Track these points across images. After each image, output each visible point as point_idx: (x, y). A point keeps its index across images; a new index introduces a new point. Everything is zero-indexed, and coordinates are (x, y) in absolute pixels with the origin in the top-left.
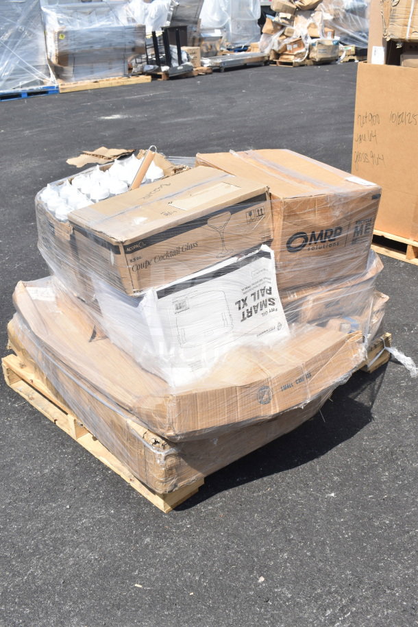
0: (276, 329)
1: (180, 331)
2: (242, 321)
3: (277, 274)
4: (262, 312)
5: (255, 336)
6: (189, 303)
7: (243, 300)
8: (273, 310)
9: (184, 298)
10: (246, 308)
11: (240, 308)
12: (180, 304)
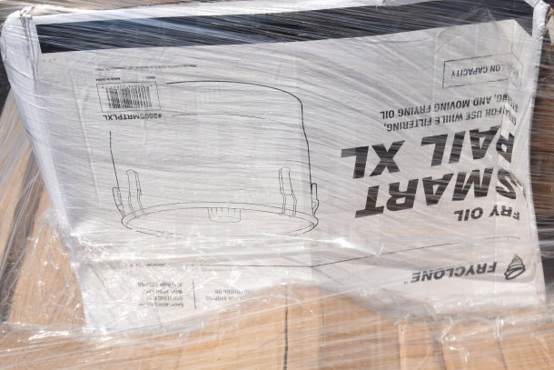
0: (500, 274)
1: (123, 177)
2: (359, 214)
3: (537, 101)
4: (460, 205)
5: (409, 274)
6: (161, 99)
7: (379, 149)
8: (507, 212)
9: (141, 76)
10: (387, 177)
11: (359, 173)
12: (125, 92)
